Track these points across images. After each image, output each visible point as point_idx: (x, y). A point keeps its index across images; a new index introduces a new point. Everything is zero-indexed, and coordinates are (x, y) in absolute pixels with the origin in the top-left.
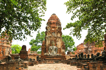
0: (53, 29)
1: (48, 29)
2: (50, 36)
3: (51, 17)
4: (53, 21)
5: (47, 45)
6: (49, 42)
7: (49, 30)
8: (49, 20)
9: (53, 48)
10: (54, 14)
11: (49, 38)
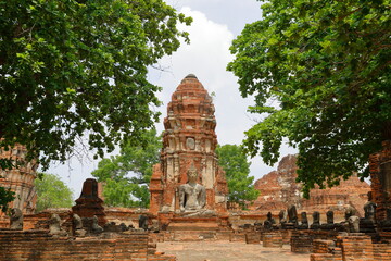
0: (189, 128)
1: (172, 125)
2: (178, 149)
3: (180, 87)
4: (187, 100)
5: (169, 178)
6: (177, 168)
7: (176, 131)
8: (175, 96)
9: (192, 190)
10: (191, 77)
11: (175, 156)
